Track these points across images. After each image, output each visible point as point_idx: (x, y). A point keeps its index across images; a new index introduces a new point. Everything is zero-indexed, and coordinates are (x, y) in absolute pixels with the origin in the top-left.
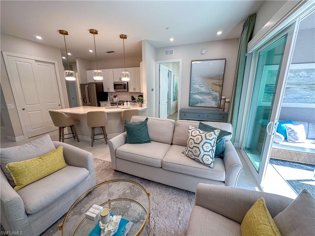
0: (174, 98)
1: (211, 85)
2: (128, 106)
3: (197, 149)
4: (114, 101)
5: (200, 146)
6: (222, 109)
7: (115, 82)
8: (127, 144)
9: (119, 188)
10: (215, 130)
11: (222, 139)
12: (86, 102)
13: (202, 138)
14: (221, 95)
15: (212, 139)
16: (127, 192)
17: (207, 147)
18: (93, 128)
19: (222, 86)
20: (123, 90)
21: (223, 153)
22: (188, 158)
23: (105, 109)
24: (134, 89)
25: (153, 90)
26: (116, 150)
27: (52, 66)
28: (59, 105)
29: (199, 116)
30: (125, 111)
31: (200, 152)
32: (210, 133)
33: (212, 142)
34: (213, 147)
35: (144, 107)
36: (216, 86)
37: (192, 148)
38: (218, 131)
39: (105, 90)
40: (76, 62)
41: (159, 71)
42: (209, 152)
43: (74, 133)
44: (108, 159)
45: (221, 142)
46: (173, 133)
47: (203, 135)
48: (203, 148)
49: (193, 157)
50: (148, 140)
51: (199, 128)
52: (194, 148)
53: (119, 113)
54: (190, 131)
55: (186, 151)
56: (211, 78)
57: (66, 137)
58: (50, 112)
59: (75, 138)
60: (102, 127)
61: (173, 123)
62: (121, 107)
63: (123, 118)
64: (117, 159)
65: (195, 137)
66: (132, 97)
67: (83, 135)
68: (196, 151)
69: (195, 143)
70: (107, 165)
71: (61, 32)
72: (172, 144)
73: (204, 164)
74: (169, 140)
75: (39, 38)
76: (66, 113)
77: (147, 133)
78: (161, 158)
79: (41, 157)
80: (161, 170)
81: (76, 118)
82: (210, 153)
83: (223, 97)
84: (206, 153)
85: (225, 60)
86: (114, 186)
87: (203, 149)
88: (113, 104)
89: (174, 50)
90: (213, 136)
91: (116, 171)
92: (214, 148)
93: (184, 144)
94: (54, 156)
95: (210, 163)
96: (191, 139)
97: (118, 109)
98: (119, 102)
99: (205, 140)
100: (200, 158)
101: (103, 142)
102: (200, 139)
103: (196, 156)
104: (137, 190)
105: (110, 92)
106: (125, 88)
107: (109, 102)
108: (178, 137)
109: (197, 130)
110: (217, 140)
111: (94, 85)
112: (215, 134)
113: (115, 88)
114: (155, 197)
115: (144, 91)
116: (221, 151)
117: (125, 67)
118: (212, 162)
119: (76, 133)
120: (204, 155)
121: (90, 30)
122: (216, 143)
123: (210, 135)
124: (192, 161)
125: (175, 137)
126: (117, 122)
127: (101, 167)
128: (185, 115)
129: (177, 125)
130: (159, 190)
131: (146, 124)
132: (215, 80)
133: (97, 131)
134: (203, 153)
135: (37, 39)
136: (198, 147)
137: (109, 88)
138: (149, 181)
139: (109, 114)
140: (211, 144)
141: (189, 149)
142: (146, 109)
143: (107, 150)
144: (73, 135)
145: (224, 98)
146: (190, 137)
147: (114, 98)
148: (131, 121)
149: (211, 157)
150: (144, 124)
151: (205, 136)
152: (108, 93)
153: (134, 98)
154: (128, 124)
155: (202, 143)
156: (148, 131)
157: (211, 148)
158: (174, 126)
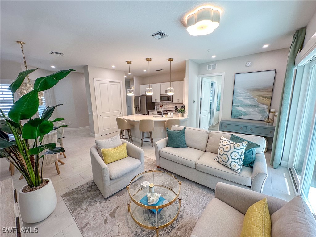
0: (217, 108)
1: (258, 97)
2: (171, 116)
3: (226, 156)
4: (160, 110)
5: (229, 154)
6: (270, 123)
7: (162, 94)
8: (167, 147)
9: (160, 180)
10: (244, 141)
11: (251, 150)
12: (138, 111)
13: (231, 147)
14: (270, 108)
15: (240, 149)
16: (165, 183)
17: (235, 156)
18: (143, 132)
19: (271, 98)
20: (168, 101)
21: (252, 163)
22: (218, 163)
23: (153, 117)
24: (178, 100)
25: (194, 102)
26: (160, 150)
27: (119, 84)
28: (121, 113)
29: (241, 128)
30: (168, 121)
31: (228, 158)
32: (238, 144)
33: (240, 152)
34: (241, 156)
35: (185, 117)
36: (264, 99)
37: (222, 155)
38: (246, 143)
39: (154, 101)
40: (133, 79)
41: (202, 84)
42: (237, 159)
43: (130, 135)
44: (154, 158)
45: (250, 153)
46: (207, 141)
47: (232, 145)
48: (231, 155)
49: (223, 163)
50: (184, 145)
51: (230, 140)
52: (224, 155)
53: (164, 122)
54: (221, 141)
55: (217, 157)
56: (258, 90)
57: (124, 137)
58: (116, 118)
59: (130, 139)
60: (150, 132)
61: (207, 133)
62: (165, 116)
63: (166, 125)
64: (160, 158)
65: (225, 146)
66: (176, 107)
67: (136, 137)
68: (225, 158)
69: (224, 151)
70: (153, 162)
71: (128, 62)
72: (205, 151)
73: (232, 170)
74: (203, 147)
75: (113, 67)
76: (125, 119)
77: (184, 140)
78: (195, 161)
79: (115, 148)
80: (195, 170)
81: (132, 124)
82: (238, 161)
83: (272, 110)
84: (234, 160)
85: (275, 71)
86: (157, 177)
87: (231, 157)
88: (159, 113)
89: (216, 64)
90: (242, 147)
91: (158, 167)
92: (243, 157)
93: (216, 152)
94: (122, 148)
95: (238, 169)
96: (221, 147)
97: (163, 118)
98: (164, 111)
99: (233, 149)
100: (228, 164)
101: (149, 144)
102: (229, 148)
103: (225, 162)
104: (173, 184)
105: (157, 103)
106: (170, 99)
107: (156, 111)
108: (211, 146)
109: (227, 140)
110: (246, 151)
111: (145, 97)
112: (243, 145)
113: (161, 100)
114: (186, 192)
115: (186, 103)
116: (250, 160)
117: (170, 82)
118: (239, 169)
119: (131, 135)
120: (232, 162)
121: (147, 59)
122: (245, 153)
123: (238, 146)
124: (222, 166)
125: (208, 145)
126: (161, 129)
127: (147, 163)
128: (226, 127)
129: (211, 135)
130: (190, 187)
131: (184, 133)
132: (262, 91)
133: (146, 135)
134: (231, 160)
135: (112, 67)
136: (227, 155)
137: (157, 99)
138: (184, 179)
139: (155, 122)
140: (239, 153)
141: (219, 156)
142: (187, 119)
143: (153, 150)
144: (129, 136)
145: (274, 111)
146: (221, 146)
147: (160, 108)
148: (172, 129)
149: (238, 164)
150: (183, 132)
151: (234, 146)
152: (156, 104)
153: (177, 108)
154: (170, 132)
155: (230, 152)
156: (186, 139)
157: (239, 157)
158: (208, 136)
